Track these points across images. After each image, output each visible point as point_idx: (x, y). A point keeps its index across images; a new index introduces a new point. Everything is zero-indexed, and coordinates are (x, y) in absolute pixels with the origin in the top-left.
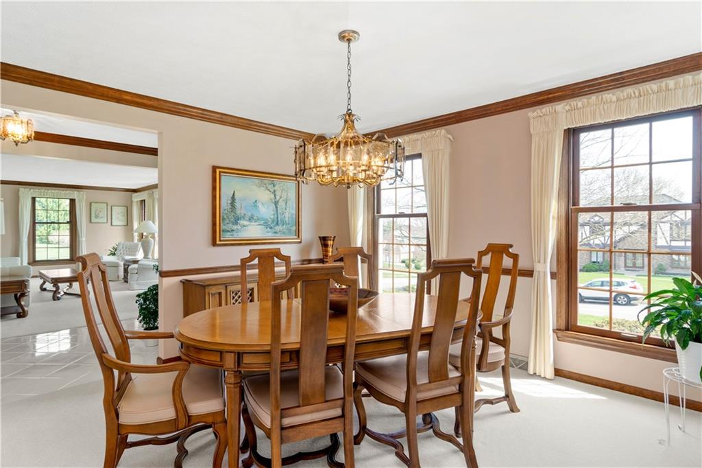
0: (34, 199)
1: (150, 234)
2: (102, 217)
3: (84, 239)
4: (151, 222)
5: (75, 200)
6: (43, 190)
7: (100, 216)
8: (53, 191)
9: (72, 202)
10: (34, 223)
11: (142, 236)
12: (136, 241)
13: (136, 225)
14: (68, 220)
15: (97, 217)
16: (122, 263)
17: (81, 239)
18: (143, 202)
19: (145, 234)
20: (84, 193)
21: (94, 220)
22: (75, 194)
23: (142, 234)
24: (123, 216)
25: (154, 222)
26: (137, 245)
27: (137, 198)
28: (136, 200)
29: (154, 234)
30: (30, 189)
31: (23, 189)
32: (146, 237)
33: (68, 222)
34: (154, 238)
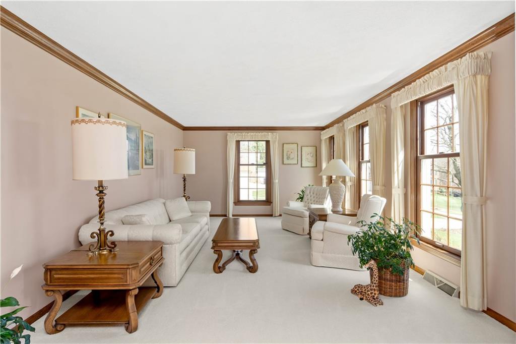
0: (238, 142)
1: (340, 177)
2: (293, 159)
3: (277, 181)
4: (341, 161)
5: (269, 141)
6: (244, 133)
7: (291, 157)
8: (252, 134)
9: (268, 142)
10: (238, 165)
11: (330, 179)
12: (324, 185)
13: (324, 165)
14: (265, 162)
15: (288, 158)
16: (307, 213)
17: (274, 181)
18: (332, 138)
19: (334, 177)
20: (277, 134)
21: (286, 161)
22: (269, 136)
23: (331, 177)
24: (312, 157)
25: (344, 161)
26: (325, 190)
27: (325, 135)
28: (324, 138)
29: (344, 178)
30: (235, 133)
31: (230, 134)
32: (336, 182)
33: (264, 164)
34: (344, 182)
